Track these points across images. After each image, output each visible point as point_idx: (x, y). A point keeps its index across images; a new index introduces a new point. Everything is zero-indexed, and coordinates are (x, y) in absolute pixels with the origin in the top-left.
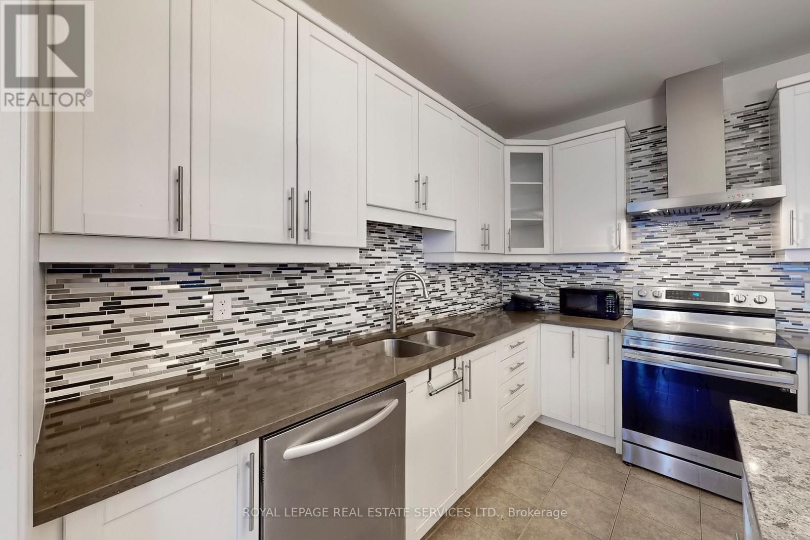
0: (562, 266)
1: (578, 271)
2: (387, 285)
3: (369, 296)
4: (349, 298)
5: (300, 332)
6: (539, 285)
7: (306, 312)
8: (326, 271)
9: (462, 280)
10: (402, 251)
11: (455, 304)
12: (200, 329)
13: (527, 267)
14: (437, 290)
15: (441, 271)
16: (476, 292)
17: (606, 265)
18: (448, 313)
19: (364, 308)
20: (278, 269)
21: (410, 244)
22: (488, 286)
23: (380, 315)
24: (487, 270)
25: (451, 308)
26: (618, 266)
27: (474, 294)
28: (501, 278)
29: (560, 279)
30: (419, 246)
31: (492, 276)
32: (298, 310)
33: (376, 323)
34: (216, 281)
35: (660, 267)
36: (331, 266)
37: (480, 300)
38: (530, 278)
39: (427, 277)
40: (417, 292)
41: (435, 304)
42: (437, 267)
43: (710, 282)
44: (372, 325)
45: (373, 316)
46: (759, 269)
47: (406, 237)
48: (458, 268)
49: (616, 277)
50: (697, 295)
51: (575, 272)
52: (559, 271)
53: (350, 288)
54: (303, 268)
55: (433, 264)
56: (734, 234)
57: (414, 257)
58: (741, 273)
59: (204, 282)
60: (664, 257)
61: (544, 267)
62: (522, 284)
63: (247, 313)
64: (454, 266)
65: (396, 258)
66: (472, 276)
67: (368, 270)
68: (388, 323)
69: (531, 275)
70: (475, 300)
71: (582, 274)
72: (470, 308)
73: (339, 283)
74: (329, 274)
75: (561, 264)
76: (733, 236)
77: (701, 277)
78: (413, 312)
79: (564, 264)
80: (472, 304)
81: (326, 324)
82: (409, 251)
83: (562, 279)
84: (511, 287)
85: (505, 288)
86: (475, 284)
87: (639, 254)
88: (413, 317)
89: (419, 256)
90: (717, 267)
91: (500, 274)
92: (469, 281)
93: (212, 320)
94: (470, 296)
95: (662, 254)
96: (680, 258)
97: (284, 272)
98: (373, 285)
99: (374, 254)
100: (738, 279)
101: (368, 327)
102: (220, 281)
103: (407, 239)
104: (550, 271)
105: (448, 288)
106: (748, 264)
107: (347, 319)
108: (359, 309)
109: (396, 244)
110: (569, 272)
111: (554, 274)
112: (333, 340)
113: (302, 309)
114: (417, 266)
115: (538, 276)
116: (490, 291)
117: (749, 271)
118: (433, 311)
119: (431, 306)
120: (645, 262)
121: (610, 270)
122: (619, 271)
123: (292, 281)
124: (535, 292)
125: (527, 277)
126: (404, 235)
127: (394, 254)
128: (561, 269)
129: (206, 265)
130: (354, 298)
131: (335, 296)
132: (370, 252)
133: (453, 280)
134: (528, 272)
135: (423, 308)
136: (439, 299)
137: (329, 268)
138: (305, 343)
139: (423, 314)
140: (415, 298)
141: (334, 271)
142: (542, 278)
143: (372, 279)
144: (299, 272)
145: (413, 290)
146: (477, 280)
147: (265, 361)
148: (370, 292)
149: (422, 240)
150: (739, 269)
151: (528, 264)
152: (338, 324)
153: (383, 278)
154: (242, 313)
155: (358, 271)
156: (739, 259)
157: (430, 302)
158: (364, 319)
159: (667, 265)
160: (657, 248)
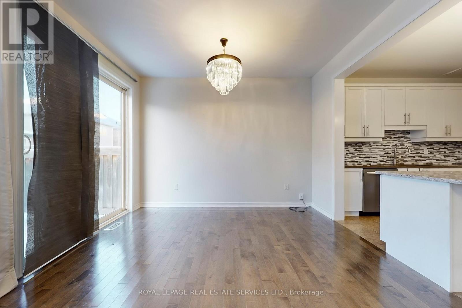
2: (392, 150)
3: (384, 153)
4: (377, 153)
5: (362, 160)
7: (363, 155)
9: (436, 150)
10: (399, 138)
11: (432, 159)
14: (419, 153)
15: (421, 145)
16: (448, 156)
18: (426, 163)
19: (383, 156)
21: (404, 136)
22: (460, 154)
23: (389, 159)
24: (459, 146)
25: (427, 161)
27: (445, 157)
30: (408, 136)
33: (387, 161)
37: (451, 160)
39: (413, 148)
40: (406, 153)
41: (417, 158)
42: (419, 144)
44: (386, 162)
45: (386, 159)
47: (401, 133)
48: (433, 145)
53: (377, 150)
54: (363, 144)
55: (416, 143)
57: (405, 140)
64: (430, 144)
65: (397, 141)
66: (445, 148)
67: (384, 145)
68: (392, 162)
70: (447, 159)
73: (373, 148)
78: (404, 160)
80: (445, 161)
81: (369, 159)
82: (403, 138)
86: (447, 152)
88: (405, 161)
89: (409, 140)
92: (441, 150)
94: (443, 157)
97: (358, 145)
98: (386, 149)
99: (386, 140)
101: (384, 162)
103: (402, 134)
105: (426, 152)
107: (376, 159)
108: (380, 156)
109: (396, 136)
114: (407, 143)
118: (416, 161)
119: (415, 159)
123: (360, 147)
126: (400, 133)
127: (395, 139)
130: (379, 153)
131: (372, 151)
132: (385, 139)
133: (429, 149)
135: (411, 159)
136: (421, 156)
139: (410, 161)
140: (406, 155)
141: (372, 145)
143: (386, 147)
144: (361, 144)
145: (405, 152)
148: (385, 151)
149: (410, 134)
152: (373, 160)
153: (390, 147)
155: (381, 145)
157: (414, 157)
158: (382, 160)
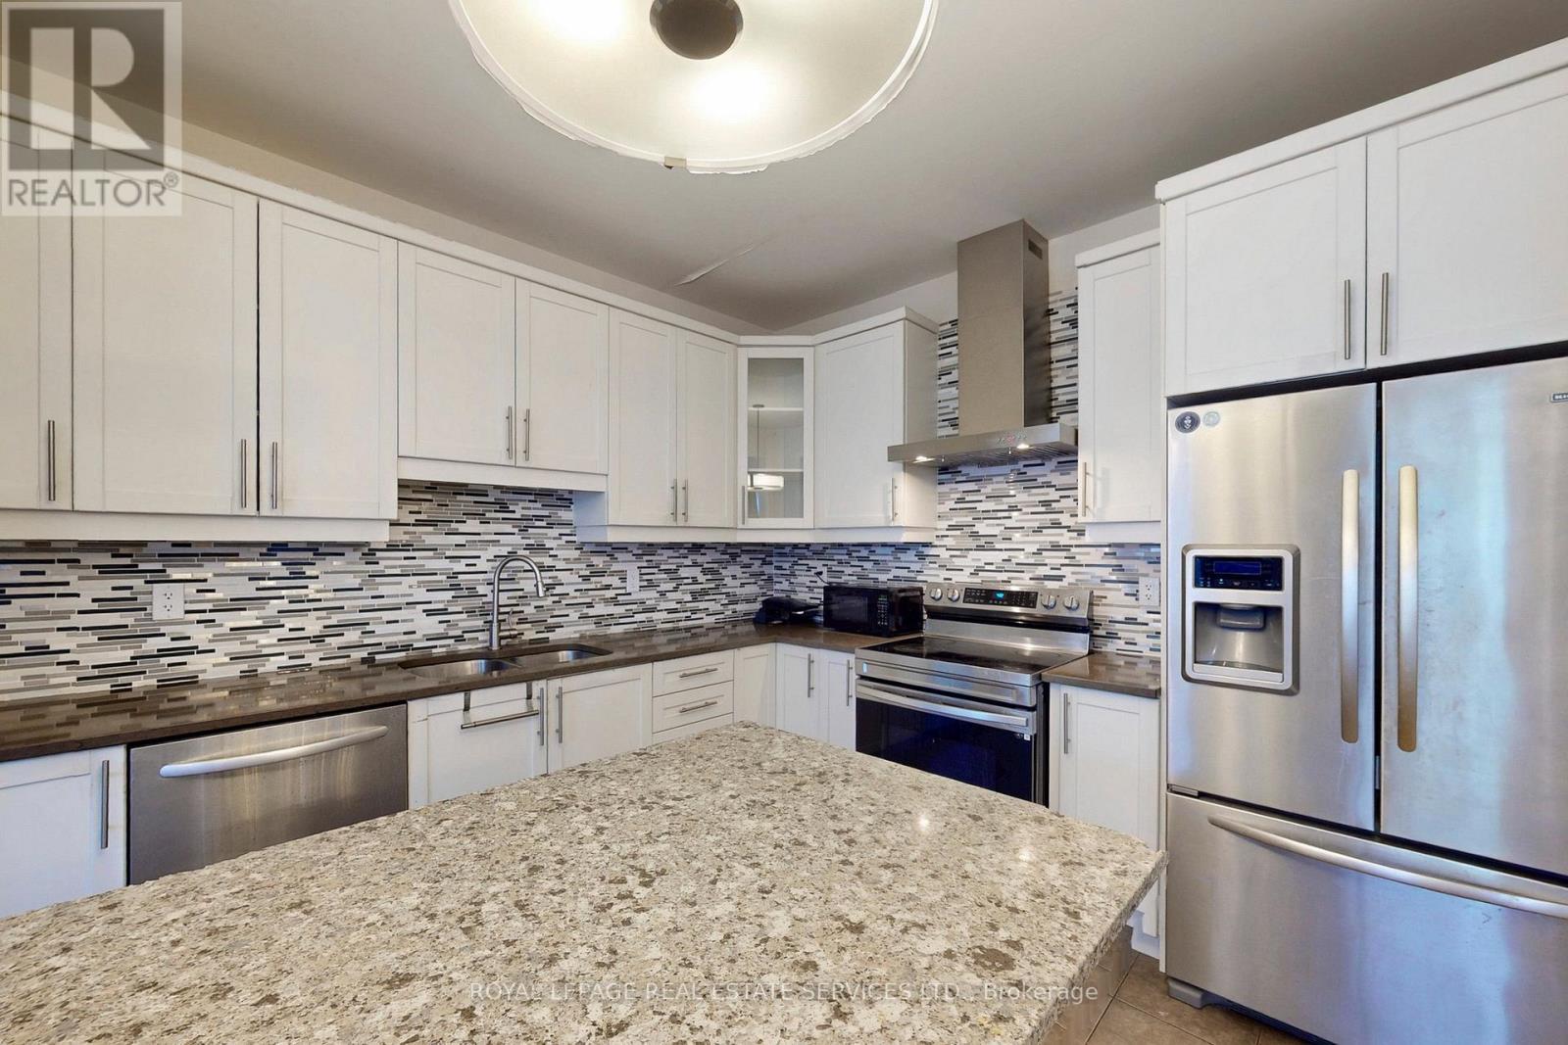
0: (851, 548)
1: (872, 558)
2: (492, 576)
3: (453, 593)
4: (411, 595)
5: (311, 642)
6: (821, 581)
7: (324, 613)
8: (363, 554)
9: (667, 571)
10: (525, 523)
11: (653, 610)
12: (130, 631)
13: (805, 551)
14: (608, 587)
15: (616, 555)
16: (704, 592)
18: (635, 626)
19: (444, 611)
20: (268, 550)
21: (545, 513)
22: (737, 583)
23: (477, 623)
24: (734, 556)
25: (638, 617)
26: (921, 549)
27: (696, 596)
28: (769, 570)
29: (848, 570)
30: (565, 515)
31: (749, 566)
32: (309, 610)
33: (466, 636)
34: (158, 566)
35: (971, 550)
36: (372, 547)
37: (713, 607)
38: (809, 569)
39: (584, 566)
40: (560, 590)
41: (600, 609)
42: (608, 549)
43: (1031, 575)
44: (459, 639)
45: (461, 624)
46: (1088, 554)
47: (536, 501)
48: (659, 551)
49: (915, 567)
50: (1001, 595)
51: (866, 559)
52: (847, 557)
53: (413, 580)
54: (317, 550)
55: (598, 544)
56: (1061, 497)
57: (555, 532)
58: (1067, 561)
59: (137, 566)
60: (977, 534)
61: (827, 551)
62: (800, 580)
63: (211, 611)
64: (649, 548)
65: (514, 534)
66: (695, 564)
67: (448, 554)
69: (811, 563)
70: (702, 605)
71: (876, 562)
72: (688, 618)
73: (388, 572)
74: (370, 558)
75: (848, 545)
76: (1058, 501)
77: (1020, 567)
78: (551, 620)
79: (854, 545)
80: (694, 612)
81: (363, 633)
82: (544, 524)
83: (850, 570)
84: (785, 585)
85: (777, 586)
86: (701, 578)
87: (947, 530)
88: (551, 629)
89: (568, 531)
90: (1039, 552)
91: (764, 563)
92: (683, 572)
93: (151, 620)
94: (688, 598)
95: (975, 529)
96: (996, 536)
97: (280, 555)
98: (460, 577)
99: (462, 528)
100: (1065, 571)
101: (452, 641)
102: (164, 566)
103: (539, 505)
104: (836, 557)
105: (633, 583)
106: (1077, 546)
107: (406, 627)
108: (429, 613)
109: (514, 512)
110: (860, 559)
111: (840, 562)
112: (377, 657)
113: (315, 610)
114: (560, 548)
115: (819, 565)
116: (739, 591)
117: (1078, 557)
118: (599, 620)
119: (591, 612)
120: (954, 543)
121: (911, 555)
122: (922, 557)
123: (296, 568)
125: (805, 568)
126: (532, 498)
127: (508, 528)
128: (849, 554)
129: (142, 544)
130: (421, 594)
131: (382, 590)
132: (454, 525)
133: (644, 571)
134: (806, 558)
135: (574, 615)
136: (614, 601)
137: (369, 550)
138: (321, 659)
139: (572, 624)
140: (556, 598)
141: (378, 554)
142: (825, 570)
143: (460, 566)
144: (310, 555)
145: (550, 586)
146: (704, 572)
147: (245, 681)
148: (455, 587)
149: (572, 506)
150: (1064, 554)
152: (386, 633)
153: (483, 565)
154: (204, 611)
155: (431, 553)
156: (1066, 538)
157: (590, 605)
158: (441, 629)
159: (980, 548)
160: (969, 519)
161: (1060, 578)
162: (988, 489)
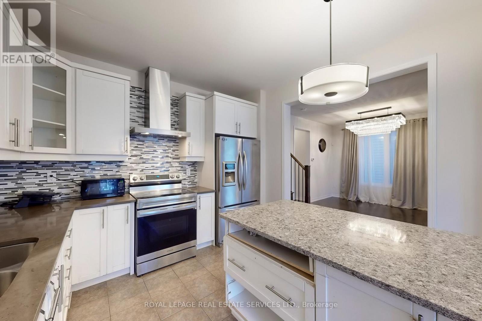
0: (75, 163)
1: (89, 167)
6: (49, 180)
13: (35, 166)
17: (110, 163)
26: (118, 163)
29: (73, 173)
35: (141, 163)
38: (38, 174)
43: (160, 170)
46: (175, 164)
49: (117, 170)
50: (158, 176)
51: (87, 168)
52: (72, 167)
56: (169, 149)
58: (170, 166)
60: (142, 158)
61: (55, 165)
62: (28, 181)
69: (40, 171)
71: (93, 169)
75: (74, 162)
76: (168, 150)
77: (157, 168)
79: (77, 162)
83: (75, 173)
87: (130, 156)
90: (163, 164)
95: (142, 157)
96: (149, 159)
100: (169, 168)
104: (62, 168)
106: (173, 162)
110: (81, 168)
111: (66, 170)
115: (49, 172)
117: (173, 165)
120: (133, 161)
121: (113, 166)
122: (119, 166)
124: (45, 187)
125: (35, 174)
128: (74, 166)
134: (36, 169)
142: (54, 175)
150: (170, 164)
151: (37, 162)
156: (170, 160)
159: (144, 163)
160: (140, 154)
161: (168, 171)
162: (147, 145)
